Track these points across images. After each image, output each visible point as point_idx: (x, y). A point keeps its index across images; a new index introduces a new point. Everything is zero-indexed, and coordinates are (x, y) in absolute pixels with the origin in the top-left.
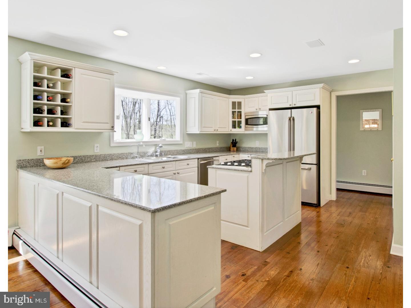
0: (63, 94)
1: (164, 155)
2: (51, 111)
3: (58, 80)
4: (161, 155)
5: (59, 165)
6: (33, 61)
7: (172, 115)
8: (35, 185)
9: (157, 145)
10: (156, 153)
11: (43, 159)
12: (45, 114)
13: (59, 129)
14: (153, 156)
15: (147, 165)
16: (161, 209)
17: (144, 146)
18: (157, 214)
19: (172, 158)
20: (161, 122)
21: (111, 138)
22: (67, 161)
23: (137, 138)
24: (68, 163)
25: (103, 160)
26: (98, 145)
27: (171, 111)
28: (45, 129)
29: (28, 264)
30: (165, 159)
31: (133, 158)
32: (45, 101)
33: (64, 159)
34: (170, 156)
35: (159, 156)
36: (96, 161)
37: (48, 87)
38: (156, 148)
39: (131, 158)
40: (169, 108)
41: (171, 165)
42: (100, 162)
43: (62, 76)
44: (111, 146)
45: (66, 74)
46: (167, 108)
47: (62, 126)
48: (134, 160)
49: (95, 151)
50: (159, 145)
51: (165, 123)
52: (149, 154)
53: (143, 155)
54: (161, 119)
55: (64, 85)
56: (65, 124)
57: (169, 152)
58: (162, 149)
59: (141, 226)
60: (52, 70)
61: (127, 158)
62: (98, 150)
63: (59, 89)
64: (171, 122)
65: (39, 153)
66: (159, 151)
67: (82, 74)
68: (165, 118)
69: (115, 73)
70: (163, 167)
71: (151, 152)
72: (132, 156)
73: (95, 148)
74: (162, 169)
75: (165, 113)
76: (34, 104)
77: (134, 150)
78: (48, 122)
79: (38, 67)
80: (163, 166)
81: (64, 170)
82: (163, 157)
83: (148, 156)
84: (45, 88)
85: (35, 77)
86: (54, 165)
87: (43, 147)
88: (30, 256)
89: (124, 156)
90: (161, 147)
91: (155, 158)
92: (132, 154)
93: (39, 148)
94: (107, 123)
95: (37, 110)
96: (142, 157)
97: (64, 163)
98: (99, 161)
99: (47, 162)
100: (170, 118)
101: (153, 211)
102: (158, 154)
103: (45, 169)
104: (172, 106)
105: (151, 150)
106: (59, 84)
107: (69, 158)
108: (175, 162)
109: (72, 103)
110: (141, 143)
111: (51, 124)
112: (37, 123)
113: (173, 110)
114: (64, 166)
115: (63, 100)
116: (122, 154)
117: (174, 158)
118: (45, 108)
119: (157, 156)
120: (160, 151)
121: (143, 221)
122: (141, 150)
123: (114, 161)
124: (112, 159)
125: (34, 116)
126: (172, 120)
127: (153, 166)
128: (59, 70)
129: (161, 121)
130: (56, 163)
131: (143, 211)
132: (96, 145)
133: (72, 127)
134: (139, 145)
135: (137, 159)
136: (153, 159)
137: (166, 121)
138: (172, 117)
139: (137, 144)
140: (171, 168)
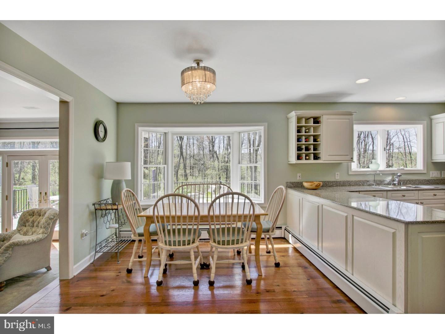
0: (314, 136)
1: (403, 184)
2: (307, 149)
3: (311, 126)
4: (399, 184)
5: (314, 187)
6: (297, 116)
7: (406, 141)
8: (300, 199)
9: (394, 174)
10: (393, 182)
11: (302, 182)
12: (304, 151)
13: (312, 161)
14: (390, 185)
15: (386, 192)
16: (414, 223)
17: (381, 175)
18: (410, 226)
19: (413, 187)
20: (391, 151)
21: (349, 168)
22: (319, 184)
23: (373, 167)
24: (319, 185)
25: (342, 186)
26: (338, 173)
27: (405, 137)
28: (303, 161)
29: (296, 250)
30: (404, 188)
31: (369, 185)
32: (304, 142)
33: (316, 183)
34: (410, 185)
35: (397, 185)
36: (337, 186)
37: (305, 132)
38: (393, 177)
39: (368, 185)
40: (401, 134)
41: (413, 194)
42: (341, 187)
43: (314, 123)
44: (349, 174)
45: (316, 121)
46: (399, 134)
47: (314, 159)
48: (371, 187)
49: (336, 178)
50: (397, 174)
51: (396, 151)
52: (386, 182)
53: (380, 183)
54: (391, 147)
55: (315, 129)
56: (316, 157)
57: (408, 181)
58: (401, 178)
59: (394, 234)
60: (307, 119)
61: (363, 185)
62: (338, 177)
63: (312, 133)
64: (405, 149)
65: (298, 178)
66: (397, 180)
67: (328, 119)
68: (396, 145)
69: (353, 113)
70: (403, 196)
71: (388, 181)
72: (368, 183)
73: (336, 176)
74: (402, 197)
75: (397, 140)
76: (298, 144)
77: (371, 178)
78: (306, 156)
79: (299, 119)
80: (404, 194)
81: (316, 190)
82: (402, 186)
83: (385, 184)
84: (304, 133)
85: (298, 127)
86: (310, 187)
87: (300, 174)
88: (298, 245)
89: (361, 183)
90: (400, 176)
91: (392, 186)
92: (368, 181)
93: (298, 175)
94: (347, 155)
95: (299, 149)
96: (378, 184)
97: (316, 186)
98: (339, 186)
99: (305, 184)
100: (404, 144)
101: (406, 222)
102: (396, 183)
103: (304, 189)
104: (406, 131)
105: (389, 179)
106: (312, 129)
107: (320, 183)
108: (417, 192)
109: (321, 142)
110: (378, 172)
111: (307, 158)
112: (299, 157)
113: (407, 135)
114: (317, 188)
115: (315, 140)
116: (359, 181)
117: (415, 187)
118: (304, 147)
119: (394, 185)
120: (399, 180)
121: (396, 230)
122: (377, 178)
123: (352, 186)
124: (350, 185)
125: (298, 153)
126: (406, 146)
127: (392, 194)
128: (312, 119)
129: (391, 148)
130: (311, 185)
131: (396, 223)
132: (336, 173)
133: (321, 159)
134: (375, 174)
135: (373, 186)
136: (390, 187)
137: (398, 148)
138: (406, 144)
139: (374, 173)
140: (413, 197)
